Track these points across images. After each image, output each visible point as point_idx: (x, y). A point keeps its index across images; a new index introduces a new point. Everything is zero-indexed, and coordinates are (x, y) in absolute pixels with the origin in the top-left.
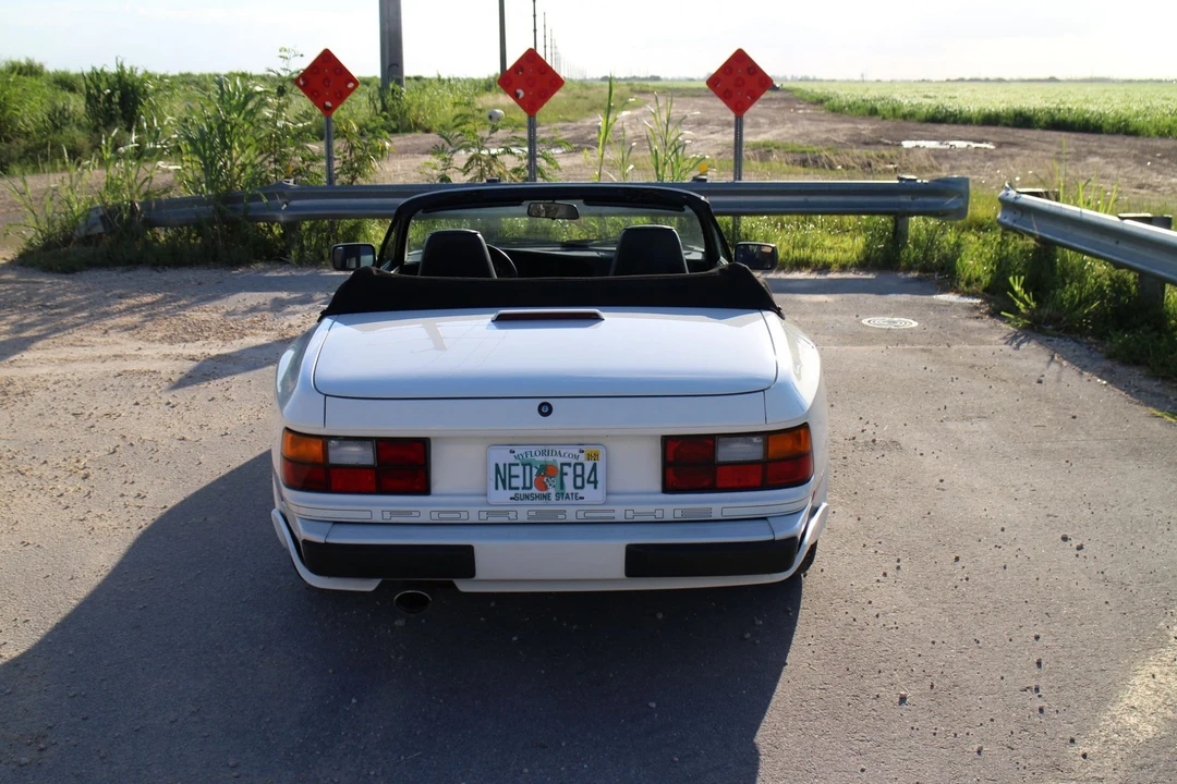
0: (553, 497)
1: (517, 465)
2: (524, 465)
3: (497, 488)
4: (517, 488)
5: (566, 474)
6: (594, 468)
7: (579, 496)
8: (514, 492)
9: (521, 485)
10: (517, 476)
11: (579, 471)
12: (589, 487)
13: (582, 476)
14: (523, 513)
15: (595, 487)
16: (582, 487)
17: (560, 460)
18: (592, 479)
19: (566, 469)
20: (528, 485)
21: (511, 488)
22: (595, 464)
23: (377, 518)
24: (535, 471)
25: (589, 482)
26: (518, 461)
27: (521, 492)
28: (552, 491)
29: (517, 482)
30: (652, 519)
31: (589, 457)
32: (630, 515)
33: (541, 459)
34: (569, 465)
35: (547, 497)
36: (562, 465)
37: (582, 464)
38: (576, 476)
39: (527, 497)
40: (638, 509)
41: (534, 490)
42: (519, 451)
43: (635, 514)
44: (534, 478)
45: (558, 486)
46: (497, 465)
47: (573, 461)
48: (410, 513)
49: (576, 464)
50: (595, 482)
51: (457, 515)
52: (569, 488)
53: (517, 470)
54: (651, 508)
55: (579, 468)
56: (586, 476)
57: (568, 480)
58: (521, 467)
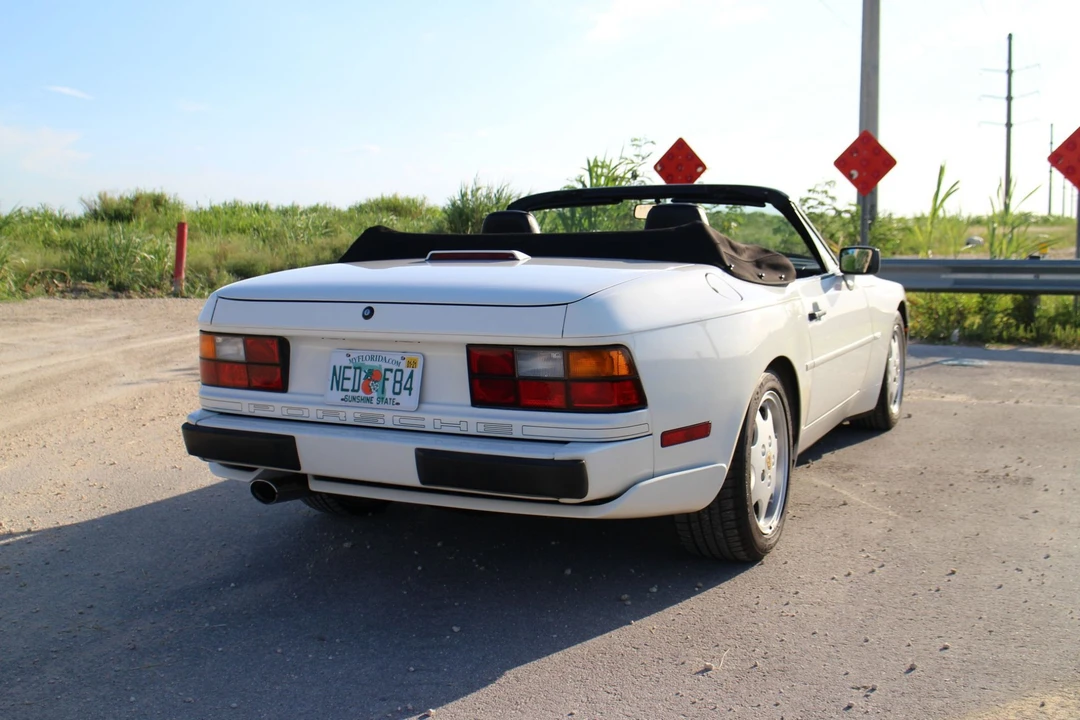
0: (375, 401)
1: (350, 368)
2: (355, 368)
3: (332, 389)
4: (347, 390)
5: (388, 379)
6: (411, 376)
7: (396, 401)
8: (346, 393)
9: (351, 388)
10: (349, 379)
11: (398, 379)
12: (405, 393)
13: (400, 382)
14: (350, 415)
15: (410, 394)
16: (399, 394)
17: (385, 366)
18: (408, 386)
19: (388, 373)
20: (356, 388)
21: (343, 390)
22: (412, 372)
23: (245, 411)
24: (363, 375)
25: (405, 389)
26: (351, 365)
27: (350, 394)
28: (375, 395)
29: (348, 385)
30: (456, 430)
31: (409, 364)
32: (438, 425)
33: (369, 363)
34: (391, 370)
35: (369, 400)
36: (386, 370)
37: (401, 371)
38: (396, 382)
39: (354, 398)
40: (446, 419)
41: (361, 393)
42: (354, 355)
43: (443, 424)
44: (362, 381)
45: (380, 391)
46: (335, 367)
47: (395, 367)
48: (267, 407)
49: (397, 370)
50: (410, 389)
51: (300, 412)
52: (389, 394)
53: (349, 373)
54: (456, 420)
55: (399, 374)
56: (404, 383)
57: (389, 385)
58: (353, 370)
